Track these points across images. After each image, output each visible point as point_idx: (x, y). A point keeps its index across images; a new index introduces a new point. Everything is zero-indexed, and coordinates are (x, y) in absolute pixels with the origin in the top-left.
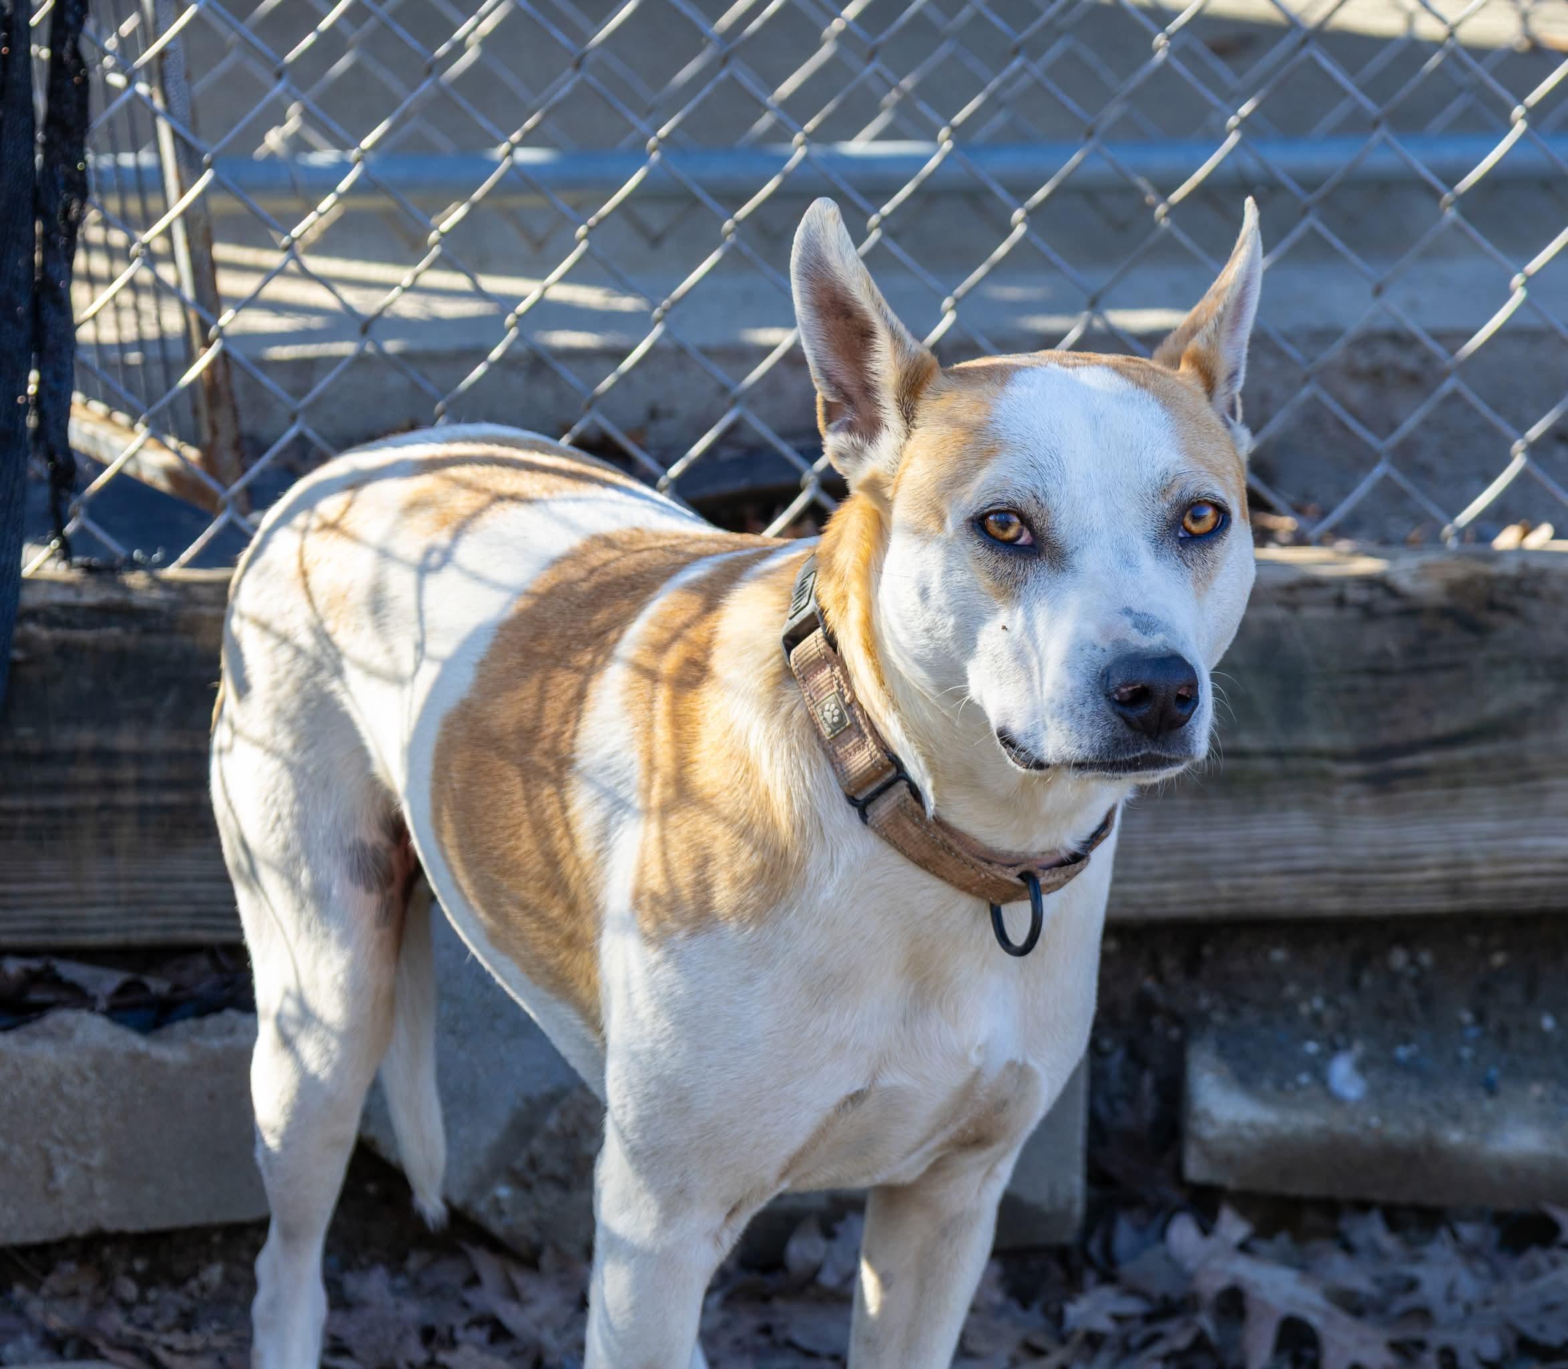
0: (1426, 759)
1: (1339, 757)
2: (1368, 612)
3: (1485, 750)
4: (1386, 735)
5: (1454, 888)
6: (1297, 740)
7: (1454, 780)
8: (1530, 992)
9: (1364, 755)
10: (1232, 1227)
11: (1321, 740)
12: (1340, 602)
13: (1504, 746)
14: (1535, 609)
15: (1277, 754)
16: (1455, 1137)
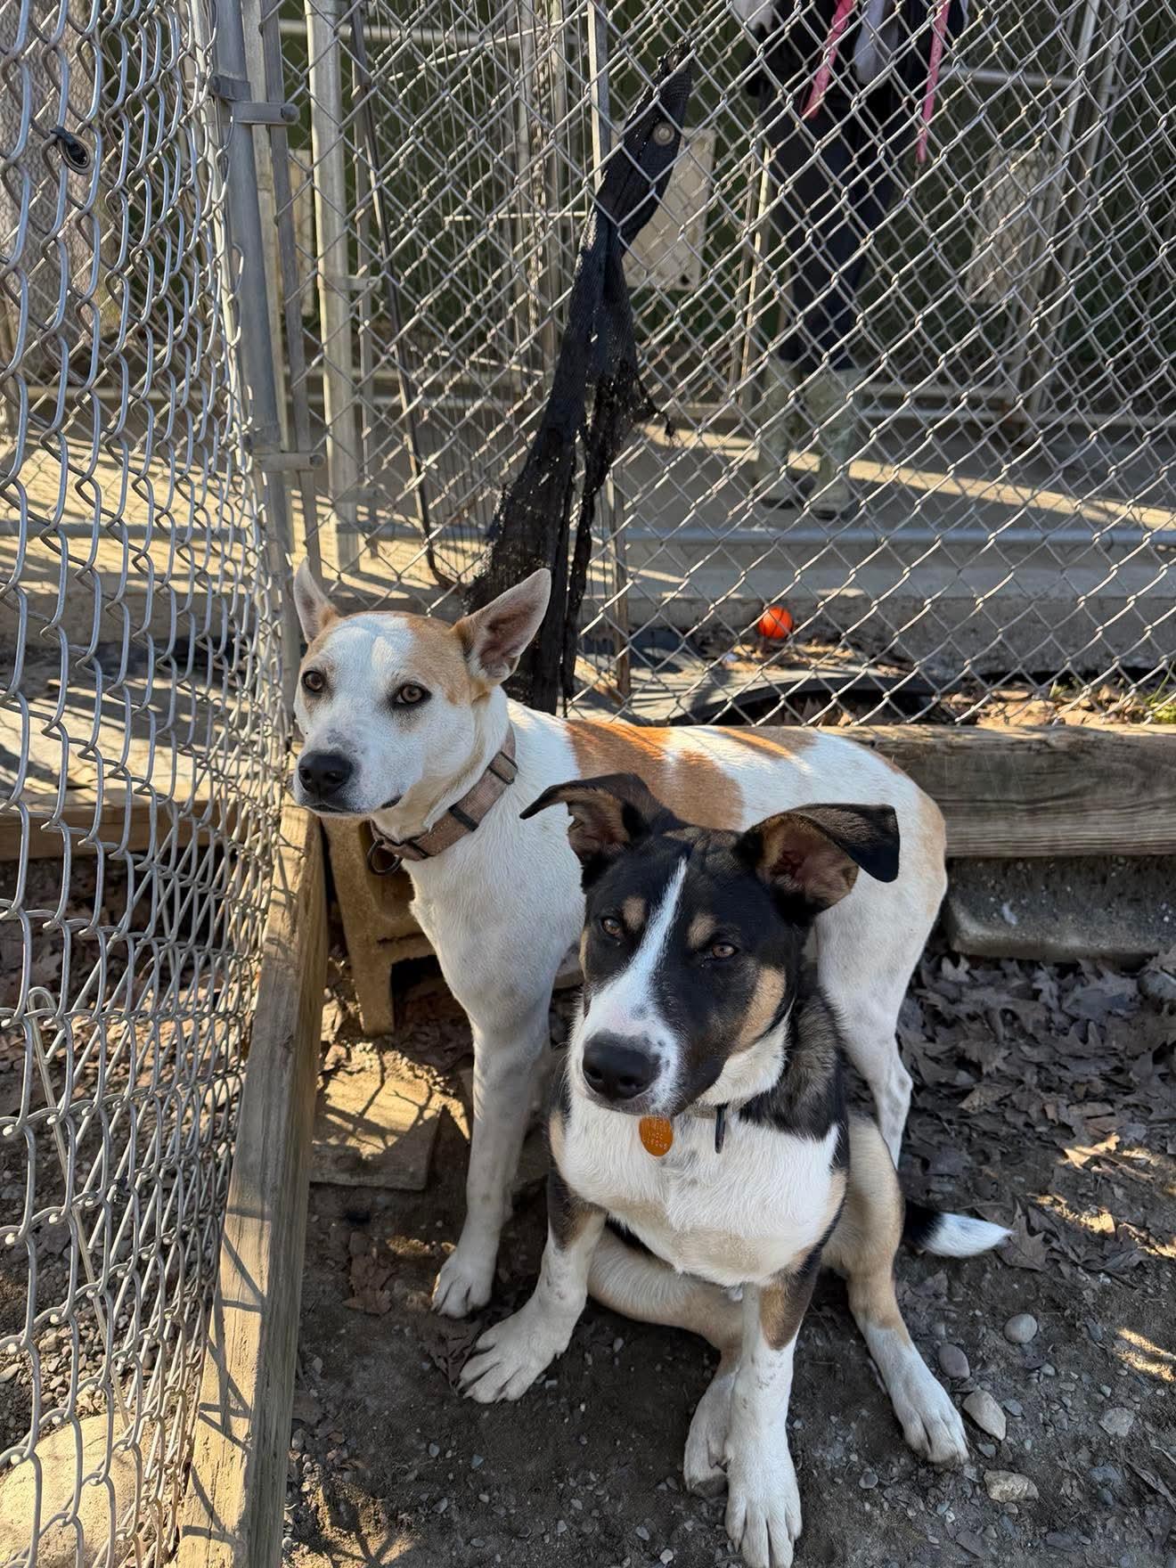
0: (1049, 804)
1: (1018, 803)
2: (1039, 752)
3: (1070, 801)
4: (1036, 795)
5: (1052, 848)
6: (1006, 797)
7: (1057, 810)
8: (1063, 876)
9: (1027, 802)
10: (964, 965)
11: (1013, 797)
12: (1030, 749)
13: (1078, 800)
14: (1097, 752)
15: (997, 801)
16: (1051, 940)
